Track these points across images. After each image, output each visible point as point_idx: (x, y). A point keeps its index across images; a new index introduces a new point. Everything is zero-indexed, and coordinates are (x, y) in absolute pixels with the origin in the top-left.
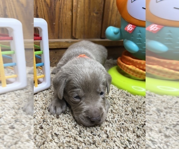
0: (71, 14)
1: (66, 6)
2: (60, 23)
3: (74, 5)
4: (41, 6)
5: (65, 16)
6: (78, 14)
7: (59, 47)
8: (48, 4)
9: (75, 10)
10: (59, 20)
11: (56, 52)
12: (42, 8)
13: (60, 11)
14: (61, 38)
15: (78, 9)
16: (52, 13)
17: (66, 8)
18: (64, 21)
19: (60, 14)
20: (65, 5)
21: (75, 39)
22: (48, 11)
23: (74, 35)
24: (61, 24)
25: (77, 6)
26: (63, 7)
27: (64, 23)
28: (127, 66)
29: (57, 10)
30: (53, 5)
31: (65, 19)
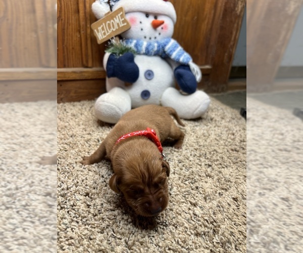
0: (79, 36)
2: (65, 47)
3: (81, 25)
6: (88, 36)
7: (64, 79)
9: (83, 31)
11: (61, 85)
13: (64, 33)
14: (68, 67)
20: (70, 25)
21: (87, 67)
23: (85, 62)
24: (67, 49)
25: (86, 25)
26: (67, 28)
27: (71, 47)
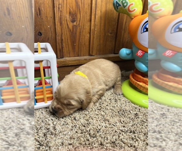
1: (85, 30)
4: (65, 31)
5: (84, 37)
8: (70, 30)
10: (79, 41)
12: (66, 33)
15: (95, 31)
16: (74, 36)
17: (85, 32)
18: (83, 41)
19: (80, 36)
22: (70, 35)
28: (138, 83)
29: (78, 33)
30: (75, 30)
31: (84, 40)
